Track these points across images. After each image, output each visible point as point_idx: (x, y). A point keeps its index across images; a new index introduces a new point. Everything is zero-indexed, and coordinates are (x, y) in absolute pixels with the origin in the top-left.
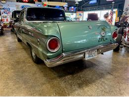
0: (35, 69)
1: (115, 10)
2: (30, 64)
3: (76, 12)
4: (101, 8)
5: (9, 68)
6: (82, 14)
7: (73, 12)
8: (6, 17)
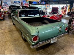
0: (24, 45)
1: (68, 5)
2: (21, 42)
3: (45, 5)
4: (60, 3)
5: (11, 44)
6: (49, 6)
7: (43, 5)
8: (5, 8)
